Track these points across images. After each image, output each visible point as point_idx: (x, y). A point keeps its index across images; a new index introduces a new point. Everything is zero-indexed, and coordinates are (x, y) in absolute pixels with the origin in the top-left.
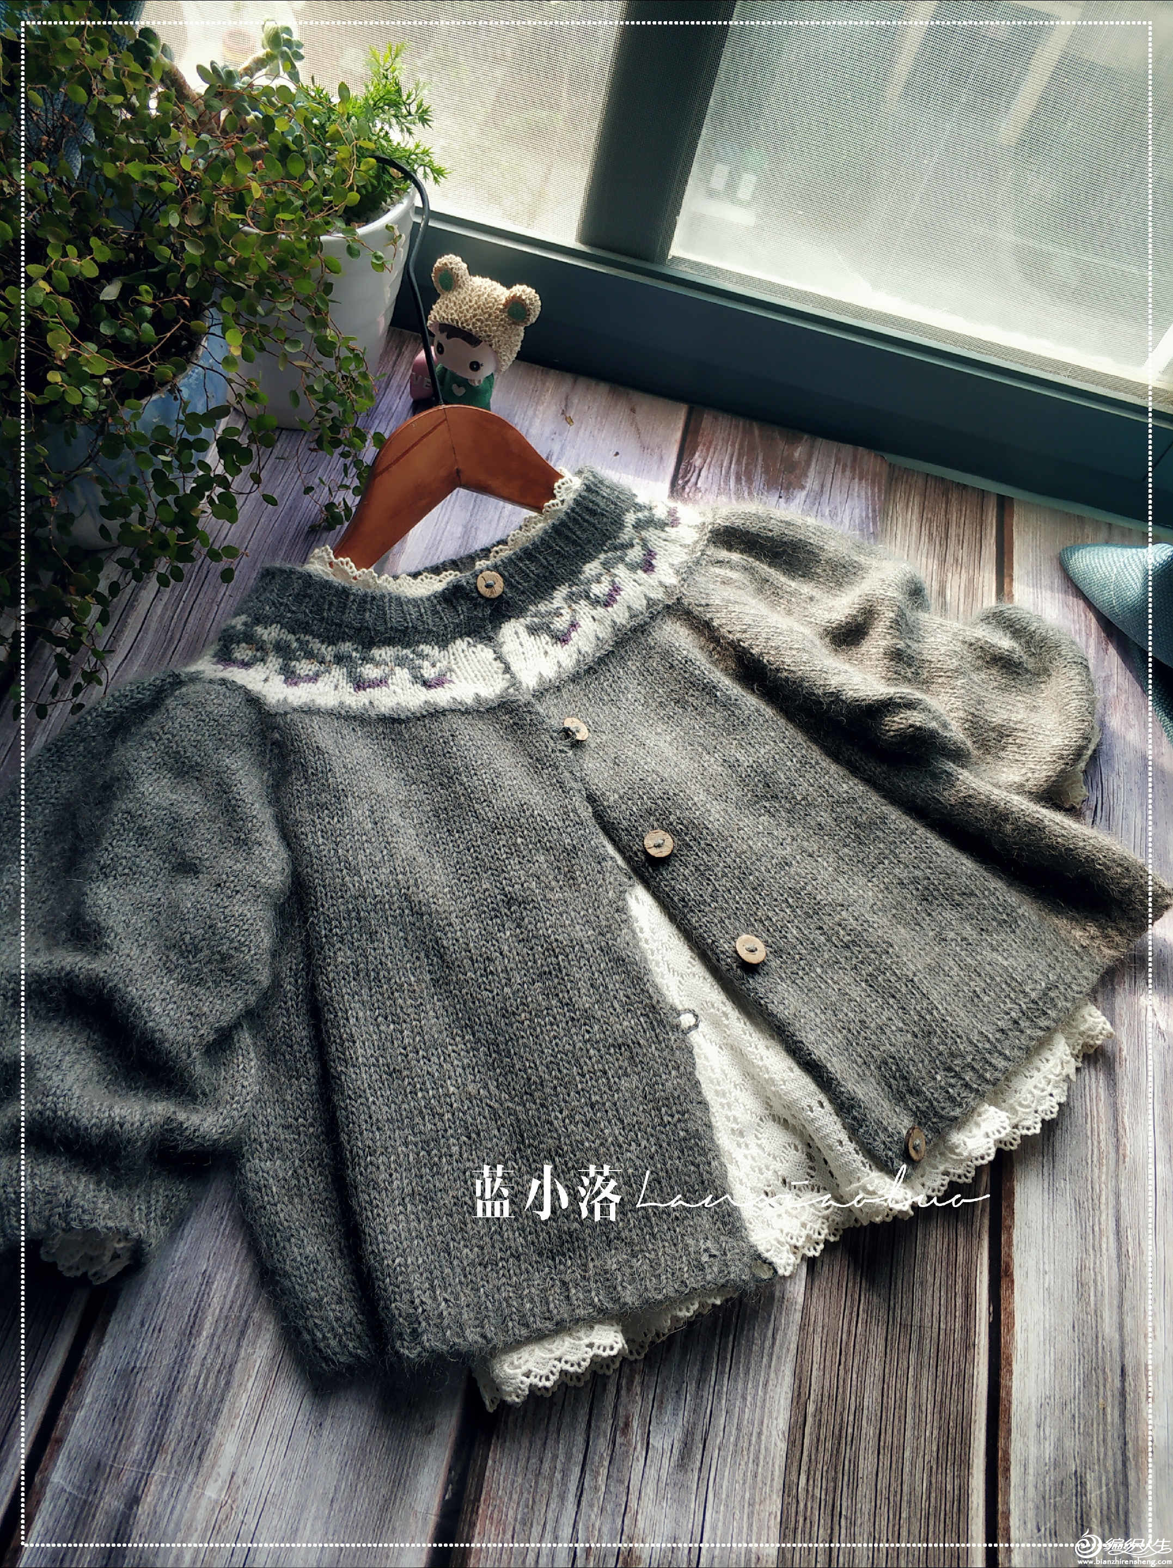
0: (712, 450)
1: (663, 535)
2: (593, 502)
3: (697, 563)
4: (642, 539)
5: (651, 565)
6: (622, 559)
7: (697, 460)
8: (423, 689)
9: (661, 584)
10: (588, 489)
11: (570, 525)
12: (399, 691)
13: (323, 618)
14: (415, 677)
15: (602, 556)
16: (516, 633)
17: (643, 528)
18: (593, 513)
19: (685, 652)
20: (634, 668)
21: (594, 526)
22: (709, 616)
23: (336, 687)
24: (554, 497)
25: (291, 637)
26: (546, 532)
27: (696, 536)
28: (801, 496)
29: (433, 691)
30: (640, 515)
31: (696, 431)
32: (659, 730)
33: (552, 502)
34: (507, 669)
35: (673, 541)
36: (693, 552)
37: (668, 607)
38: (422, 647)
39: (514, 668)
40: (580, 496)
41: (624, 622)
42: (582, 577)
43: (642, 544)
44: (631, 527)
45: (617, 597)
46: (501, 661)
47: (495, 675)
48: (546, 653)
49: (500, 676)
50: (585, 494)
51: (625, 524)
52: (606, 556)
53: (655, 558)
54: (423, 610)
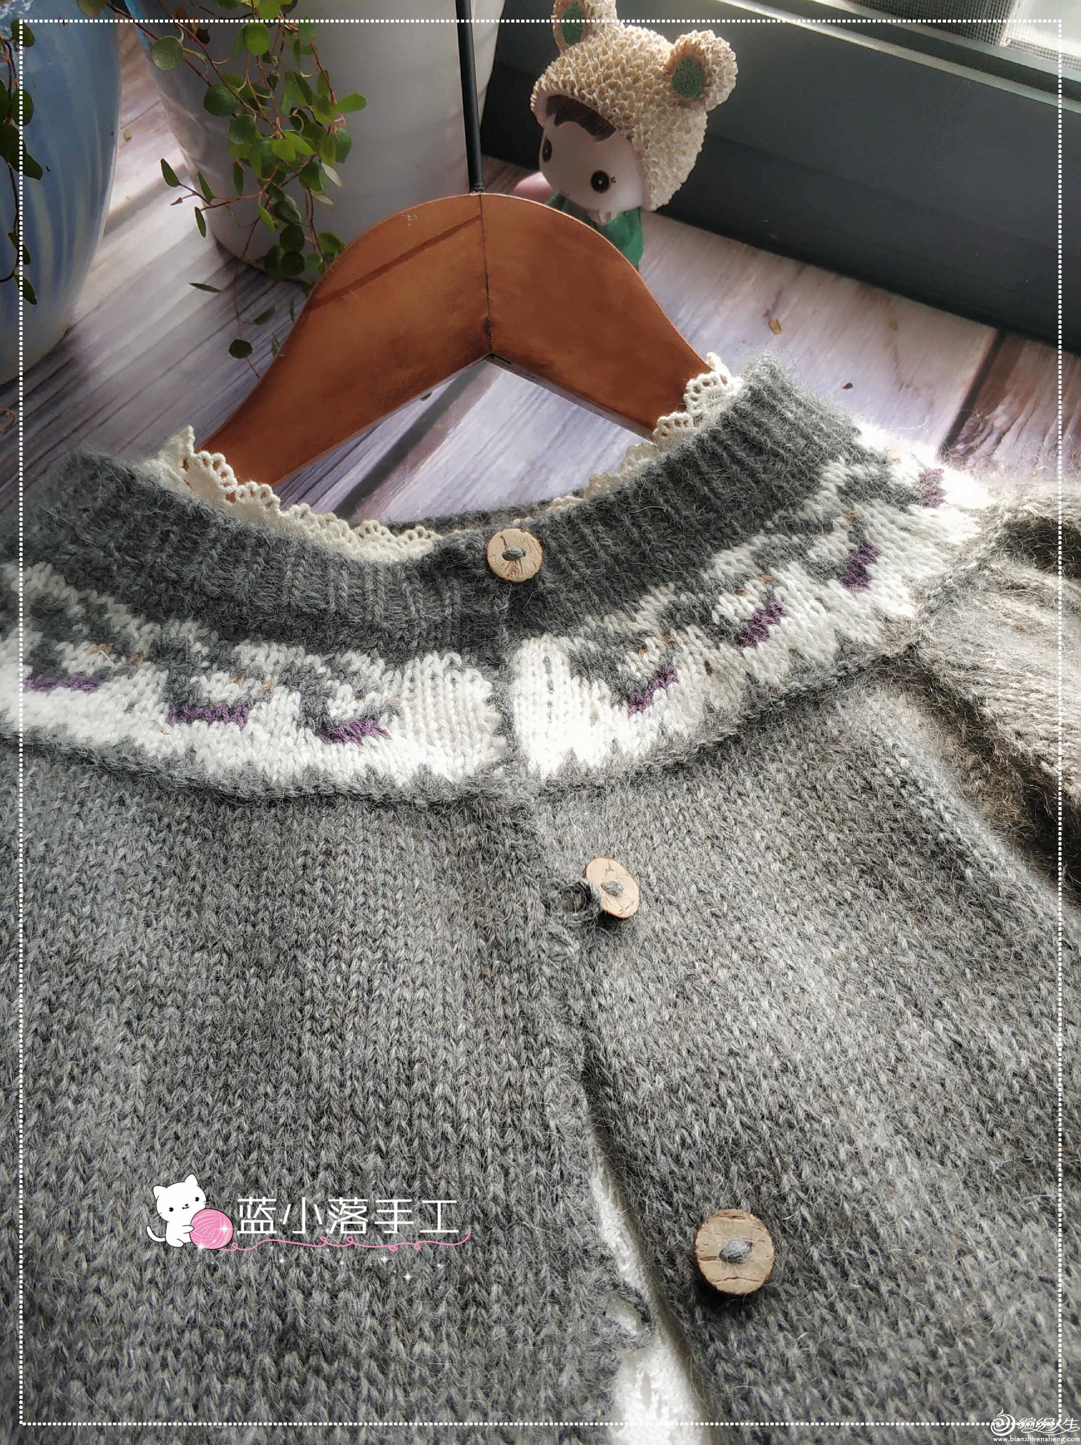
1: (902, 518)
2: (759, 425)
3: (968, 582)
4: (854, 520)
5: (863, 573)
6: (800, 553)
7: (999, 418)
8: (318, 742)
9: (878, 613)
10: (757, 400)
11: (705, 468)
12: (262, 734)
13: (142, 566)
14: (307, 713)
15: (759, 540)
16: (547, 661)
17: (860, 497)
18: (756, 448)
19: (904, 762)
20: (780, 777)
21: (753, 475)
22: (975, 691)
24: (683, 408)
26: (649, 473)
27: (974, 530)
29: (334, 747)
30: (859, 470)
32: (810, 929)
33: (675, 415)
34: (506, 727)
35: (921, 534)
36: (961, 561)
37: (886, 660)
38: (351, 655)
39: (521, 727)
40: (735, 409)
41: (776, 680)
42: (706, 576)
43: (851, 529)
44: (834, 490)
45: (771, 628)
46: (498, 709)
47: (477, 735)
48: (595, 717)
49: (487, 737)
50: (747, 406)
51: (823, 483)
52: (766, 540)
53: (875, 562)
54: (369, 586)
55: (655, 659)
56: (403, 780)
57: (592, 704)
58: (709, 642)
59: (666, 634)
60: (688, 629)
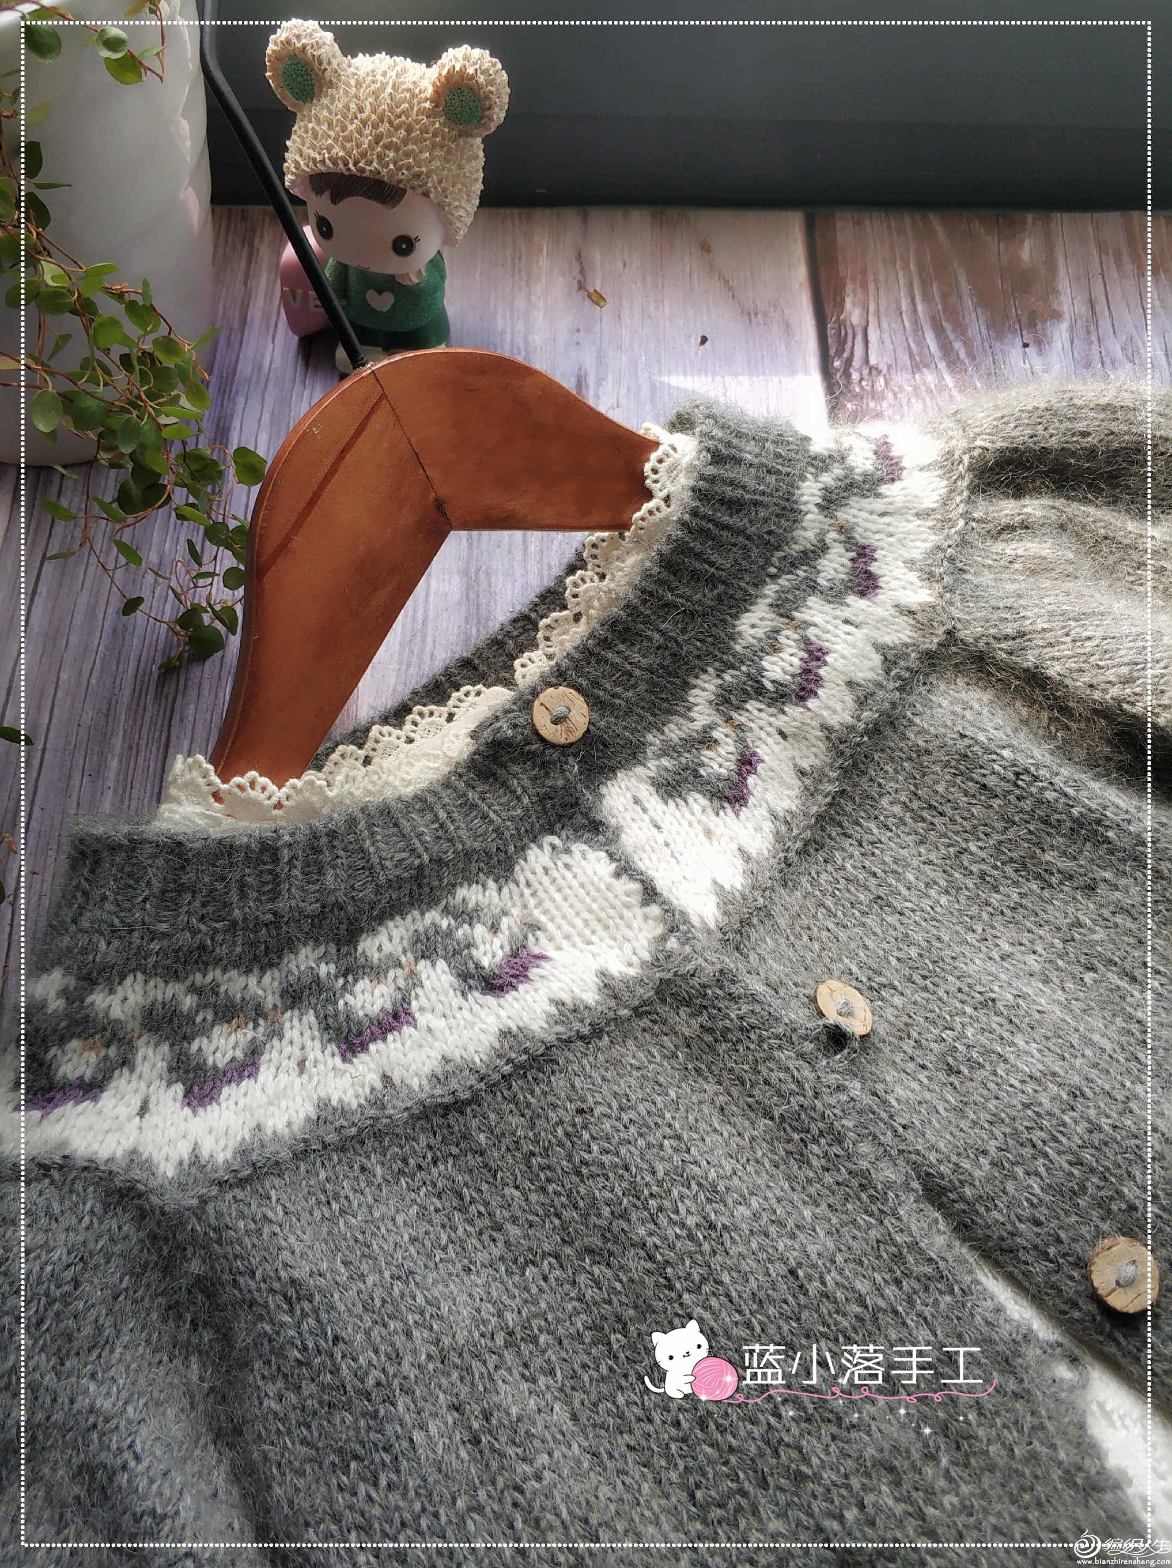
0: (871, 287)
1: (879, 505)
2: (729, 482)
3: (963, 543)
4: (841, 529)
5: (870, 576)
6: (813, 587)
7: (853, 314)
8: (492, 1001)
9: (901, 610)
10: (717, 458)
11: (695, 545)
12: (438, 1024)
13: (234, 923)
14: (464, 976)
15: (770, 590)
16: (637, 801)
17: (839, 504)
18: (735, 506)
19: (1008, 754)
21: (741, 532)
22: (1032, 657)
23: (302, 1065)
24: (649, 495)
25: (174, 989)
26: (647, 575)
27: (943, 487)
28: (1060, 334)
29: (510, 996)
30: (827, 479)
31: (831, 259)
32: (1005, 947)
33: (647, 506)
34: (650, 894)
35: (899, 513)
36: (946, 522)
37: (930, 654)
38: (461, 894)
39: (662, 884)
40: (702, 477)
41: (849, 720)
42: (738, 648)
43: (843, 538)
44: (815, 510)
45: (822, 672)
46: (631, 877)
47: (628, 914)
48: (708, 833)
49: (639, 912)
50: (711, 470)
51: (802, 507)
52: (775, 587)
53: (876, 560)
54: (442, 815)
55: (731, 749)
56: (591, 996)
57: (699, 822)
58: (772, 710)
59: (729, 720)
60: (748, 706)
